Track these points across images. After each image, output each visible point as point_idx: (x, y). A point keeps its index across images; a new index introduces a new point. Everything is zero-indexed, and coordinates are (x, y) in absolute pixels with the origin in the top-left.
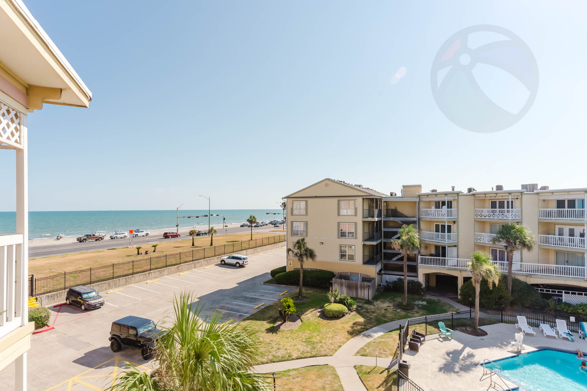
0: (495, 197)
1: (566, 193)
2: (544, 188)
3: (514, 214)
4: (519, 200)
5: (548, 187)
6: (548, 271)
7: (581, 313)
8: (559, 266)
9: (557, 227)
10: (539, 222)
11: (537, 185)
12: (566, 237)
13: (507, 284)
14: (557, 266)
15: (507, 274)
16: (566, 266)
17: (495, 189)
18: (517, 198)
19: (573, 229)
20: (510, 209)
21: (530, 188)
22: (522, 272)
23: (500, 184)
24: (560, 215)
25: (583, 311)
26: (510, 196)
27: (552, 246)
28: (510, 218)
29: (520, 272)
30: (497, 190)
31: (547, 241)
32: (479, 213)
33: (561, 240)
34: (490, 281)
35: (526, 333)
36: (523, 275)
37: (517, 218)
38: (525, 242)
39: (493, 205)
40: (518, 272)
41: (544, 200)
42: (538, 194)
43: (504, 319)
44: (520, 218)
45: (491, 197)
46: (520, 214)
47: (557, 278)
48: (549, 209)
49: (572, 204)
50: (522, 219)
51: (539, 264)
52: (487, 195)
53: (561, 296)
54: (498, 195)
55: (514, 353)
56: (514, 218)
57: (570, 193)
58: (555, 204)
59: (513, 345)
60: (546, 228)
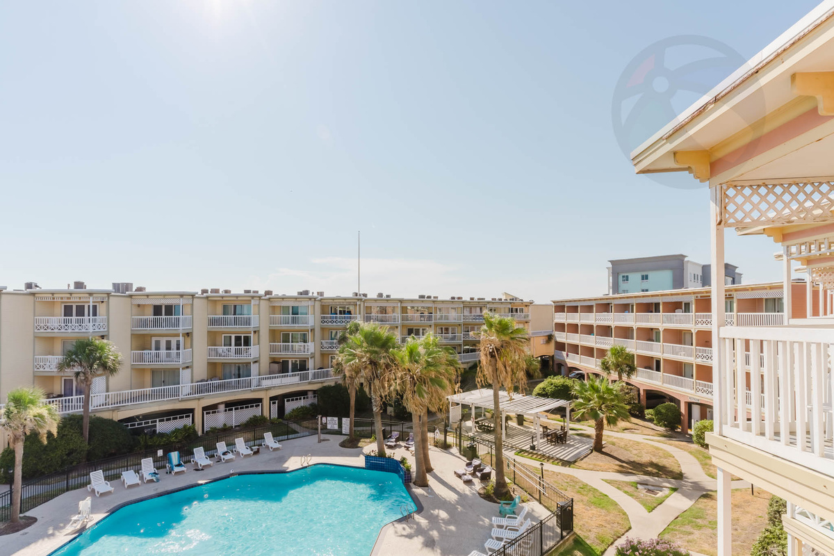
0: (70, 298)
1: (162, 297)
2: (140, 289)
3: (97, 324)
4: (104, 304)
5: (145, 288)
6: (143, 397)
7: (174, 442)
8: (155, 388)
9: (154, 339)
10: (132, 334)
11: (132, 284)
12: (163, 352)
13: (82, 429)
14: (153, 389)
15: (82, 414)
16: (163, 388)
17: (72, 287)
18: (103, 302)
19: (170, 341)
20: (91, 317)
21: (122, 289)
22: (107, 407)
23: (81, 280)
24: (157, 323)
25: (176, 438)
26: (91, 298)
27: (146, 364)
28: (91, 330)
29: (104, 407)
30: (76, 288)
31: (141, 358)
32: (42, 325)
33: (157, 355)
34: (43, 432)
35: (101, 494)
36: (108, 410)
37: (102, 330)
38: (106, 362)
39: (68, 311)
40: (102, 407)
41: (139, 305)
42: (131, 296)
43: (70, 484)
44: (106, 330)
45: (62, 298)
46: (106, 324)
47: (150, 404)
48: (146, 317)
49: (169, 310)
50: (108, 331)
51: (132, 391)
52: (55, 295)
53: (155, 426)
54: (73, 295)
55: (75, 533)
56: (97, 330)
57: (166, 297)
58: (151, 310)
59: (75, 522)
60: (142, 342)
